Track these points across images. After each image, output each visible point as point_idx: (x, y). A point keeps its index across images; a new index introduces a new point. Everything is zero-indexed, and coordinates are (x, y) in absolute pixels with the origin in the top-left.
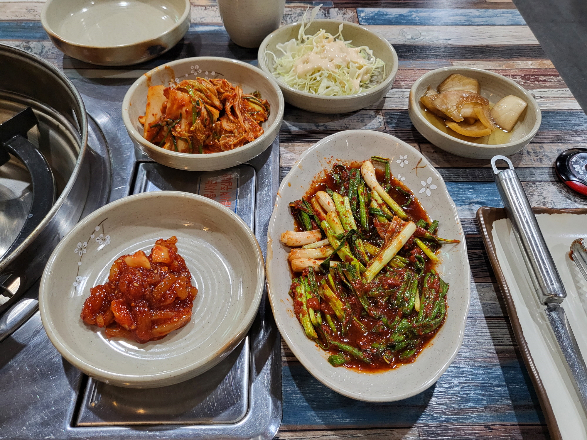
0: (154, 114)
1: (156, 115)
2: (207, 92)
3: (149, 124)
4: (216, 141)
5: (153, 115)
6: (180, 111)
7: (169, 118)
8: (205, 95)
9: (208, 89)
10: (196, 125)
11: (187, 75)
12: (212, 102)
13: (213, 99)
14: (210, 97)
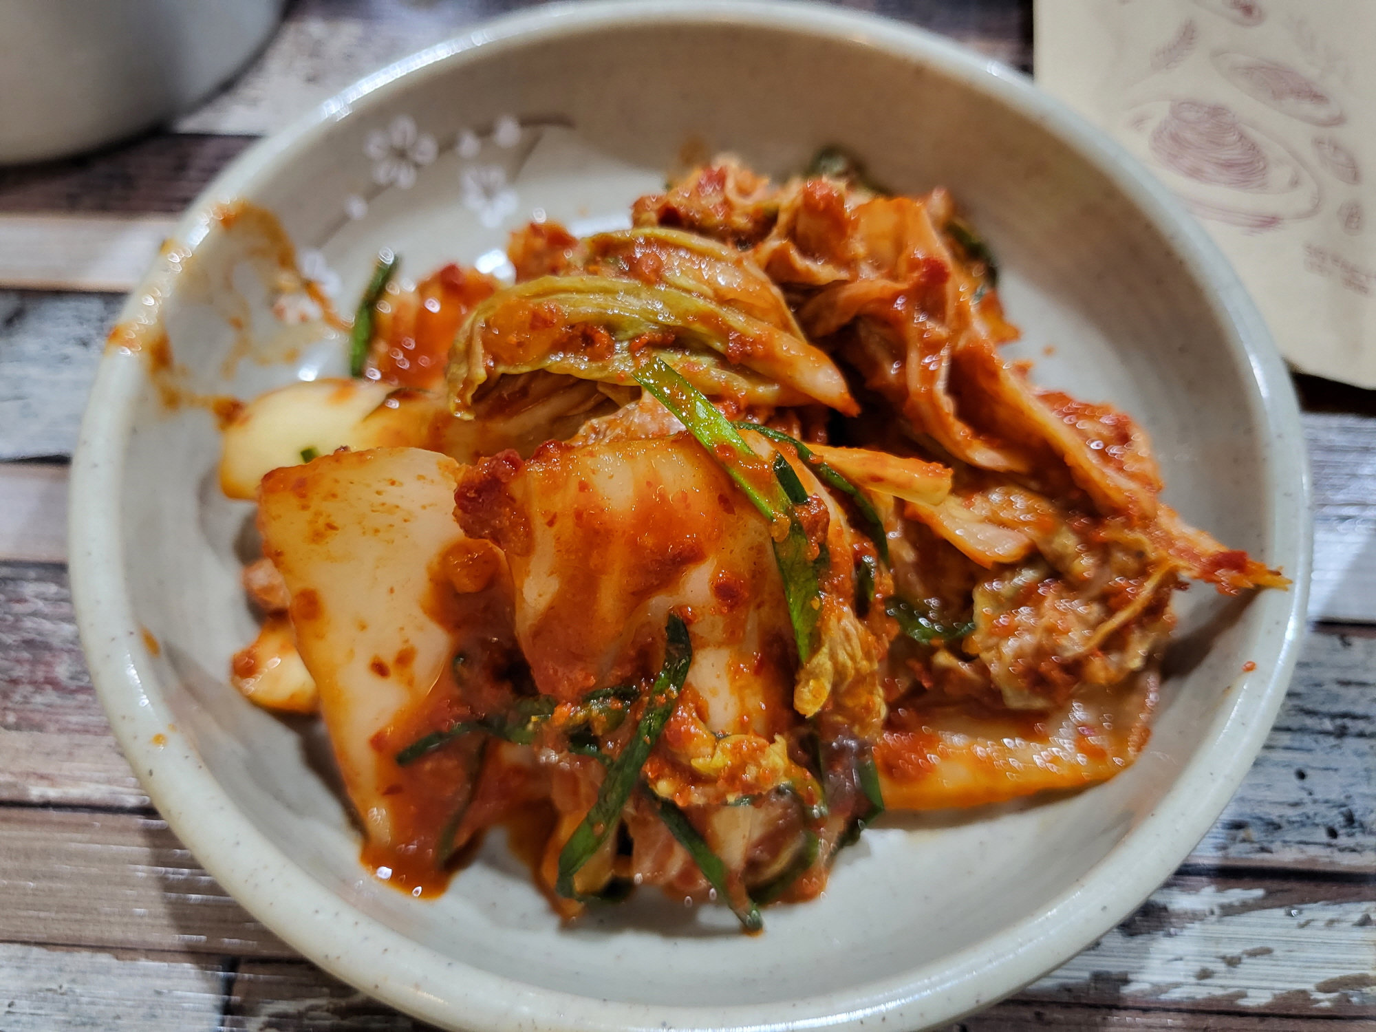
0: (389, 658)
1: (404, 659)
2: (724, 331)
3: (378, 742)
4: (944, 659)
5: (380, 669)
6: (660, 604)
7: (584, 699)
8: (724, 361)
9: (723, 300)
10: (833, 656)
11: (357, 208)
12: (789, 387)
13: (790, 364)
14: (770, 357)
